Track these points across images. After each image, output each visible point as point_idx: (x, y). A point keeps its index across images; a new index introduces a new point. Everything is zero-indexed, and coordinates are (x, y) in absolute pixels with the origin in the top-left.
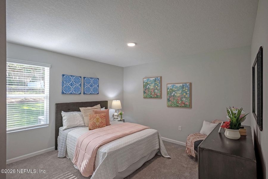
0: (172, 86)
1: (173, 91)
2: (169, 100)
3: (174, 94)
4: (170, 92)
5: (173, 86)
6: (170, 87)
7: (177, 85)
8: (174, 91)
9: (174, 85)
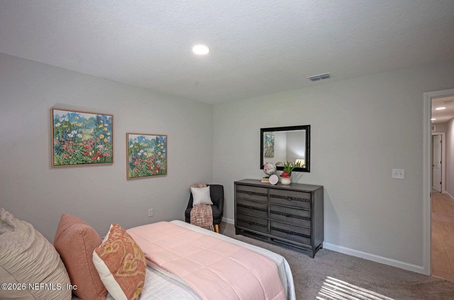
0: (138, 138)
1: (140, 148)
2: (131, 166)
3: (142, 153)
4: (135, 149)
5: (140, 139)
6: (135, 139)
7: (147, 137)
8: (143, 148)
9: (142, 137)
